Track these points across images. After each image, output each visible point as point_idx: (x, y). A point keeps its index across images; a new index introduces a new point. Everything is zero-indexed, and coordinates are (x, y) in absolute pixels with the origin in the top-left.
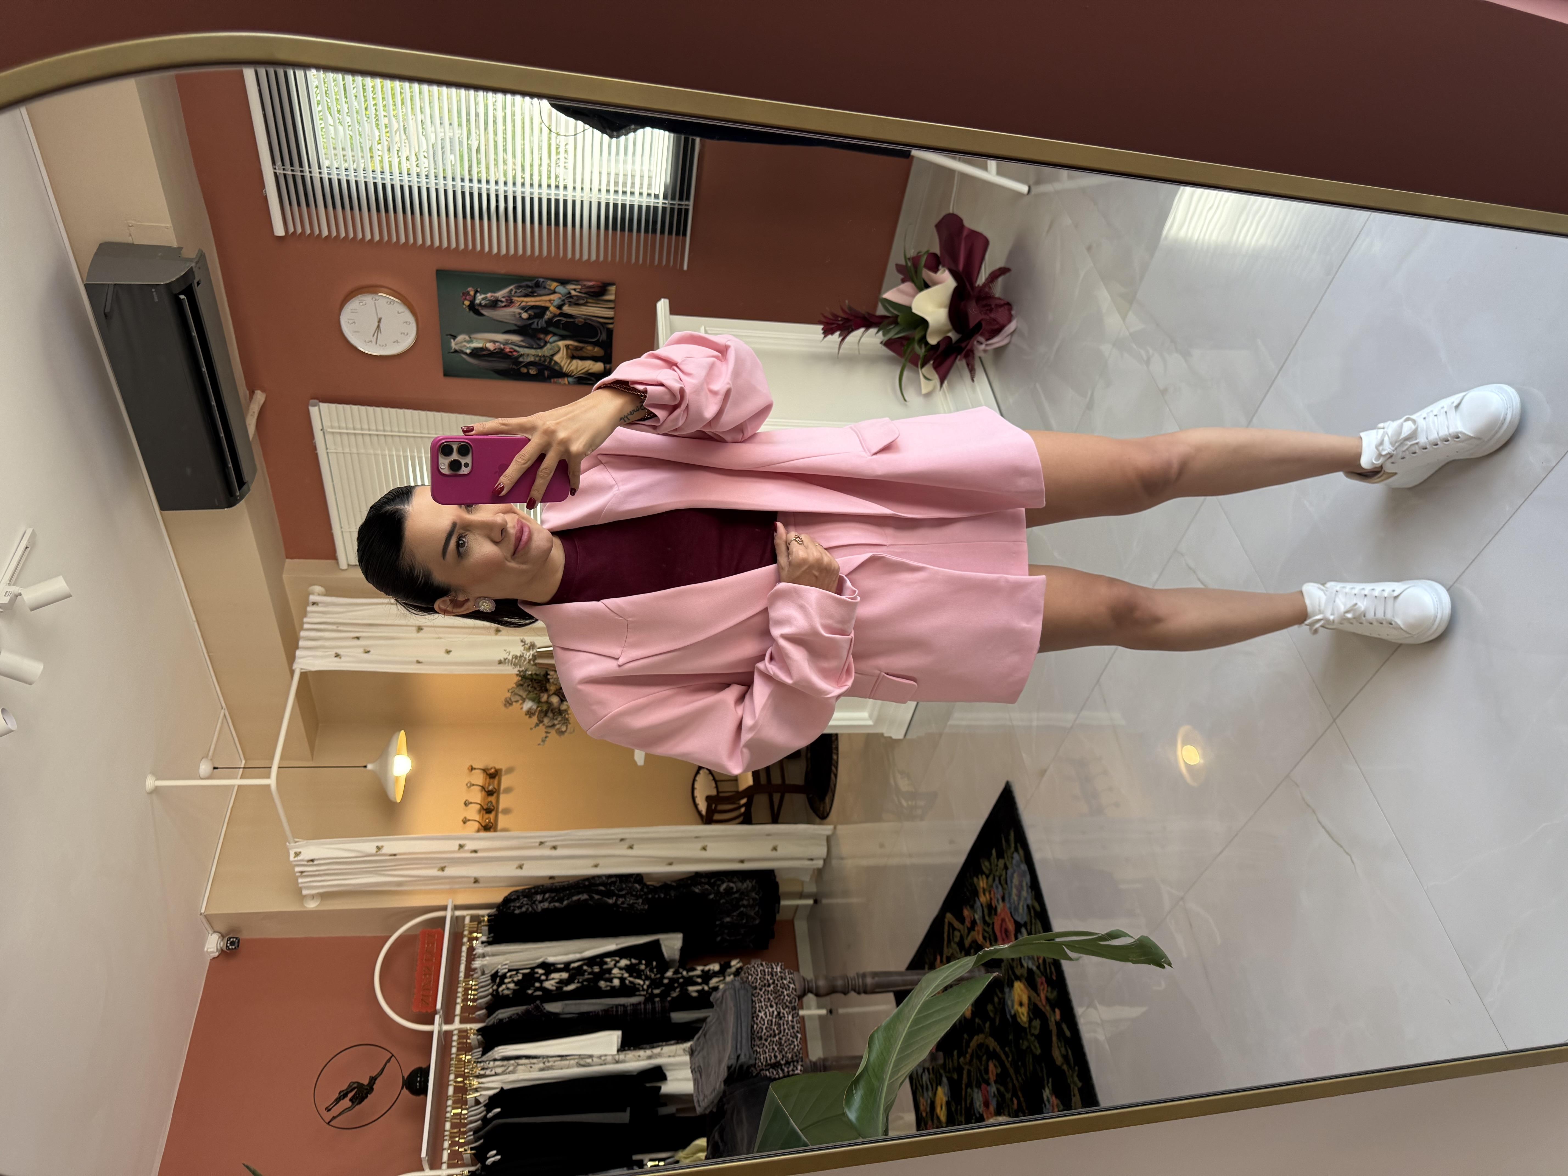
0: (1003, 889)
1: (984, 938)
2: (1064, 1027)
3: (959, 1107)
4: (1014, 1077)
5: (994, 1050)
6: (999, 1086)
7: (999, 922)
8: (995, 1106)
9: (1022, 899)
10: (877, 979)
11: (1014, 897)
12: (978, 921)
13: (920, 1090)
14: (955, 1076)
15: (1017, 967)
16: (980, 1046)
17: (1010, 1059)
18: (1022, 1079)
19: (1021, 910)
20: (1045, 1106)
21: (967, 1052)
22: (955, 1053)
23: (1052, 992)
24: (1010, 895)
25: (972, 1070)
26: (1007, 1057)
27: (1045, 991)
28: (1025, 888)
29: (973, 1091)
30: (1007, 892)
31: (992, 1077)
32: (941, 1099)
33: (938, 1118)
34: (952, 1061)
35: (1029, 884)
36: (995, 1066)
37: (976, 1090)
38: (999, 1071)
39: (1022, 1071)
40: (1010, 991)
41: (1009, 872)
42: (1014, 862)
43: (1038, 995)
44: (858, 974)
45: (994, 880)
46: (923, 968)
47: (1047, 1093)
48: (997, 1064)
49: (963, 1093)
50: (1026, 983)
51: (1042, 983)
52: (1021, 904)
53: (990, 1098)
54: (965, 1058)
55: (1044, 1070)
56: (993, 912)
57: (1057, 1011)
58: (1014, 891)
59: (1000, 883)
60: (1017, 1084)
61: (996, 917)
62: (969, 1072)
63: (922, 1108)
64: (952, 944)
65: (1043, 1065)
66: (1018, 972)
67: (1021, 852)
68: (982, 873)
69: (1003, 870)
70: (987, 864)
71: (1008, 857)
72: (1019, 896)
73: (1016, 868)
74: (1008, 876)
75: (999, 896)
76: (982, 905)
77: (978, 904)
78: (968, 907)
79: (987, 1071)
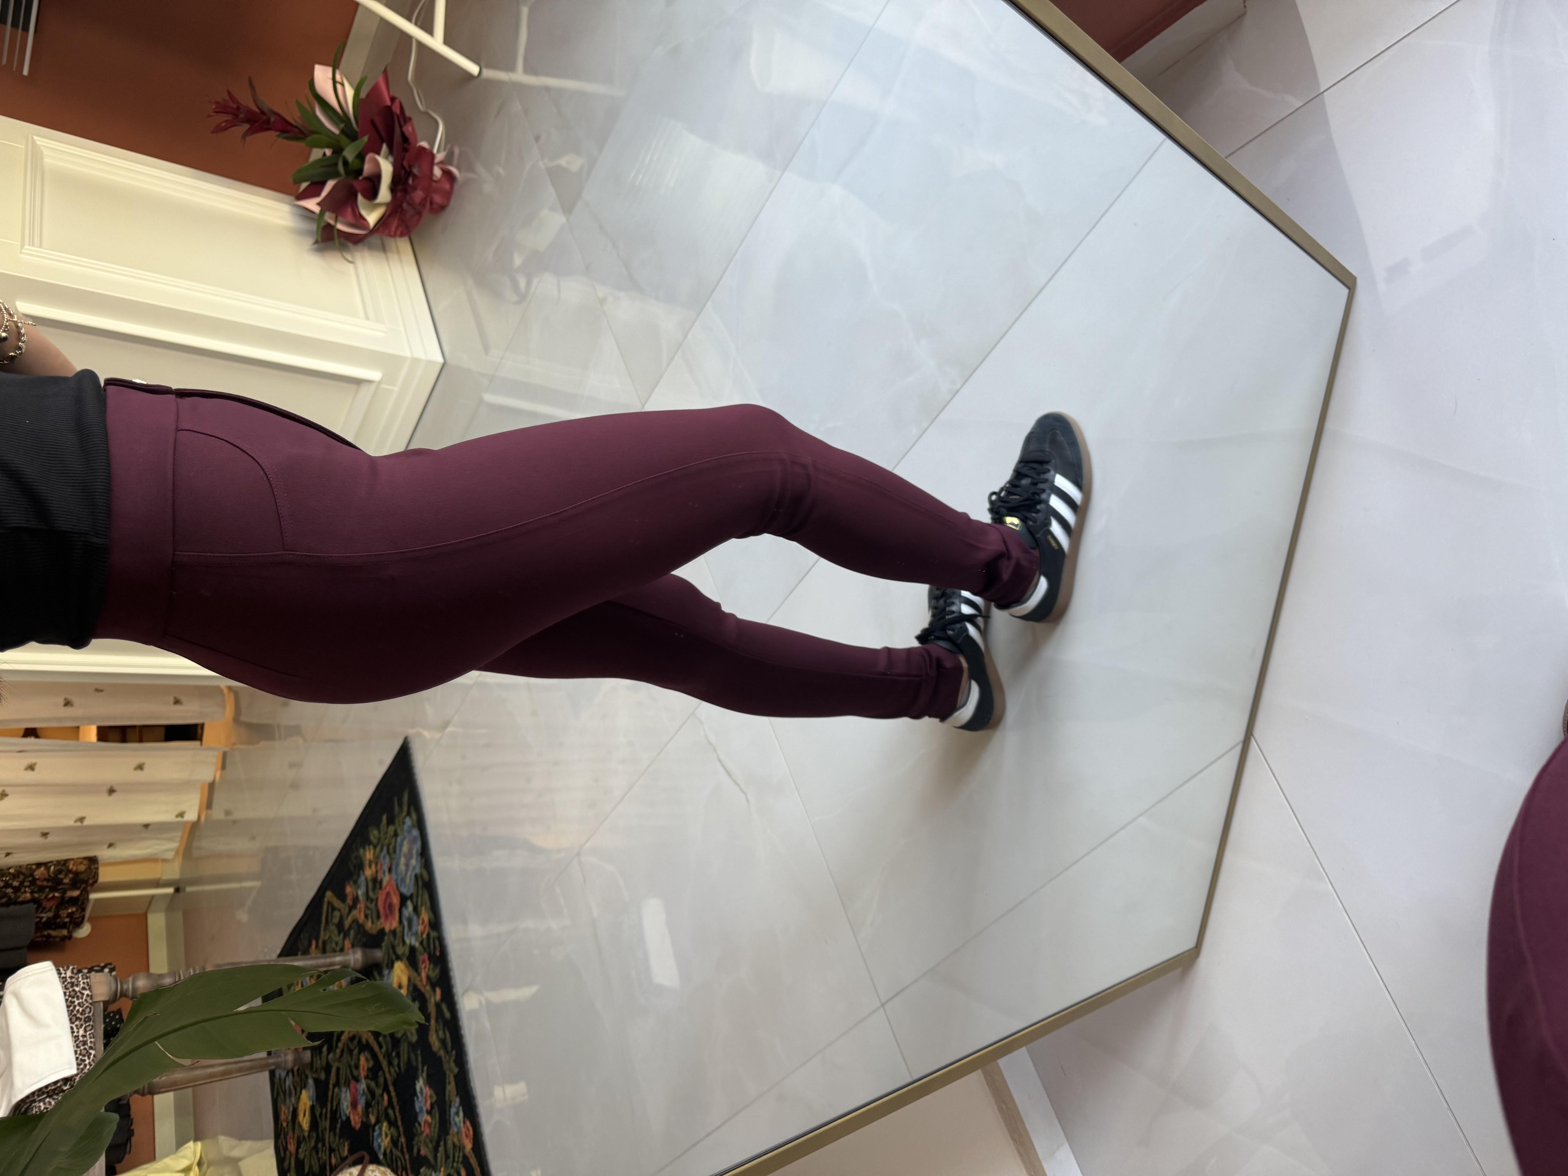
0: (391, 859)
1: (366, 916)
2: (444, 1007)
3: (324, 1111)
4: (386, 1069)
5: (367, 1042)
6: (369, 1082)
7: (384, 897)
8: (364, 1105)
9: (411, 868)
11: (402, 867)
12: (361, 898)
13: (282, 1095)
14: (323, 1076)
15: (399, 945)
16: (352, 1039)
17: (384, 1050)
18: (395, 1071)
19: (408, 881)
20: (418, 1098)
21: (337, 1046)
23: (434, 970)
24: (398, 864)
25: (341, 1066)
26: (381, 1047)
27: (426, 970)
28: (414, 856)
29: (341, 1091)
30: (394, 862)
31: (363, 1073)
32: (305, 1104)
33: (300, 1126)
34: (320, 1058)
35: (419, 851)
36: (367, 1059)
37: (344, 1089)
38: (371, 1063)
39: (396, 1062)
40: (389, 974)
41: (399, 839)
42: (406, 827)
43: (419, 974)
45: (381, 850)
46: (296, 954)
47: (420, 1084)
48: (369, 1057)
49: (330, 1094)
50: (407, 963)
51: (424, 961)
52: (409, 873)
53: (359, 1097)
54: (335, 1053)
55: (420, 1058)
56: (378, 886)
57: (438, 991)
58: (403, 860)
59: (388, 852)
60: (389, 1078)
61: (380, 891)
62: (338, 1069)
63: (283, 1117)
64: (331, 925)
65: (419, 1052)
66: (400, 950)
67: (414, 816)
68: (370, 843)
69: (392, 838)
70: (376, 832)
71: (399, 822)
72: (407, 865)
73: (406, 834)
74: (398, 843)
75: (386, 867)
76: (366, 879)
77: (362, 879)
78: (351, 883)
79: (357, 1067)
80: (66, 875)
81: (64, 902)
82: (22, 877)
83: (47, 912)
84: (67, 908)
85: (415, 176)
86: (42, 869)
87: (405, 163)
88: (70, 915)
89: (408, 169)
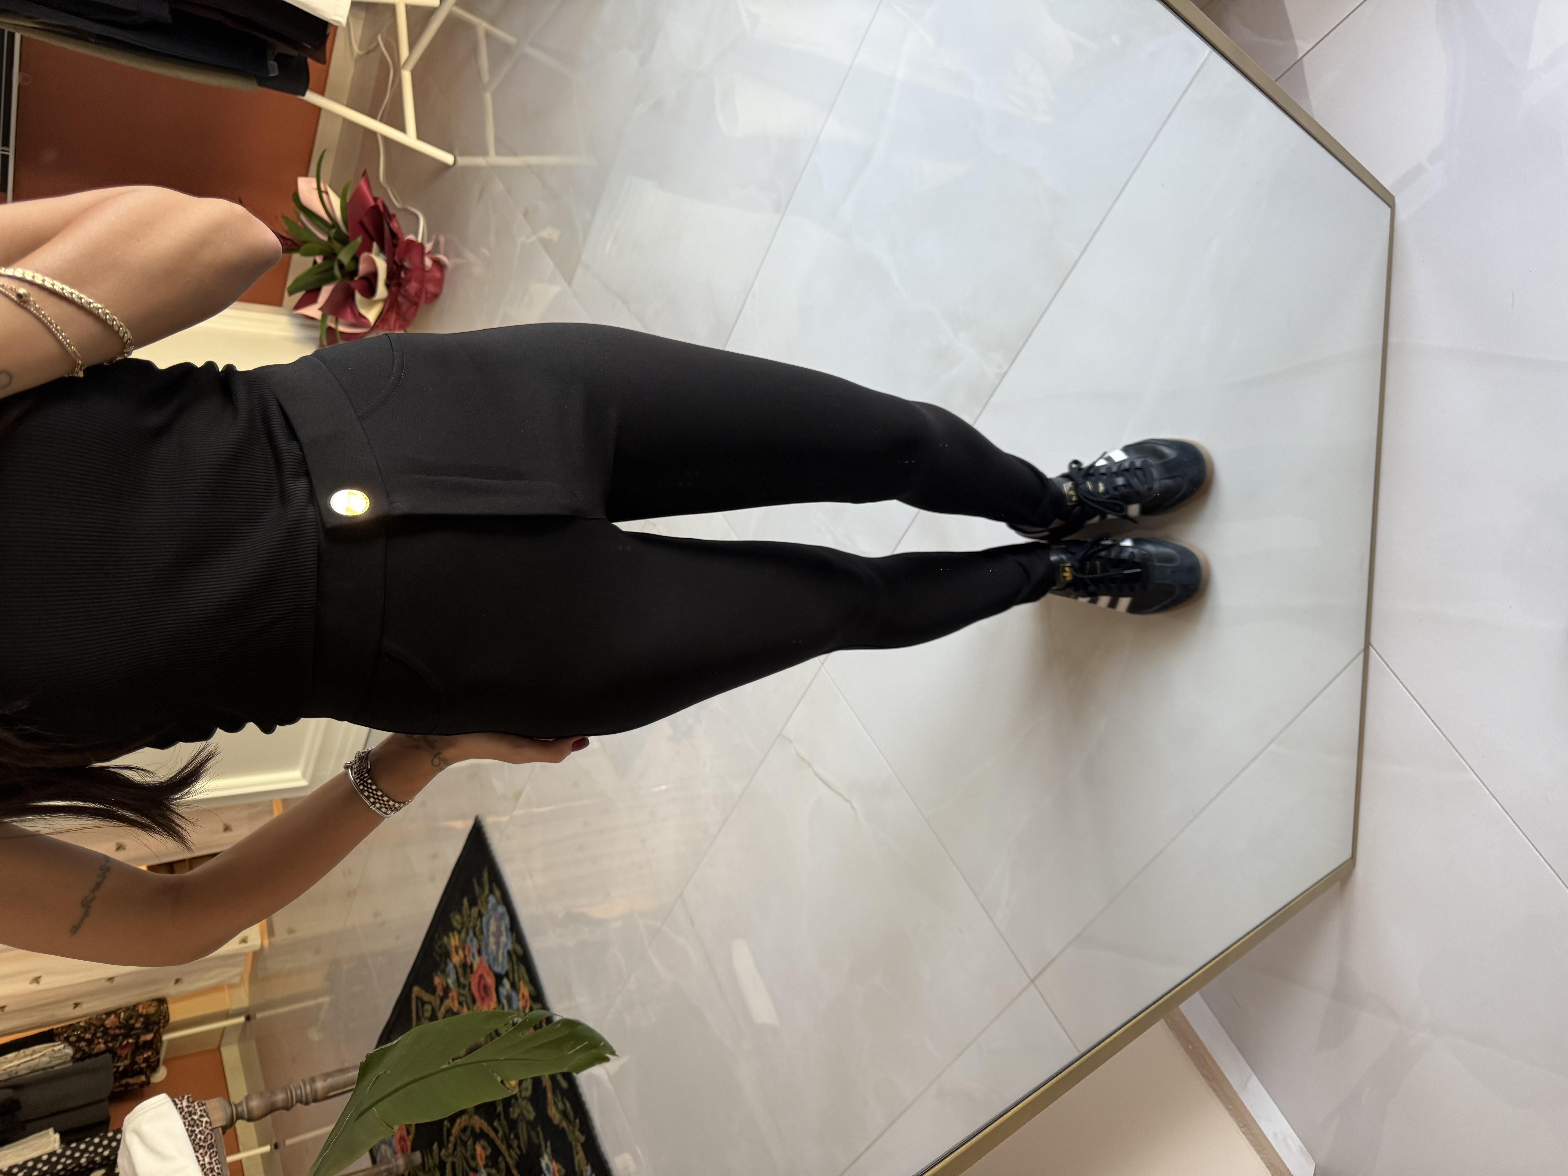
0: (479, 941)
1: (460, 1003)
4: (506, 1153)
5: (481, 1130)
6: (489, 1170)
7: (477, 980)
9: (502, 946)
10: (330, 1081)
11: (492, 947)
12: (452, 986)
16: (464, 1130)
17: (500, 1134)
18: (517, 1154)
19: (500, 959)
21: (448, 1141)
22: (435, 1146)
24: (487, 945)
25: (456, 1160)
26: (497, 1132)
28: (504, 933)
30: (483, 944)
31: (481, 1163)
34: (432, 1157)
35: (509, 926)
36: (484, 1148)
38: (489, 1151)
39: (515, 1144)
41: (484, 920)
42: (490, 906)
44: (304, 1081)
45: (467, 934)
47: (545, 1161)
48: (486, 1144)
52: (501, 951)
54: (447, 1148)
55: (541, 1135)
56: (469, 970)
58: (492, 940)
59: (475, 934)
60: (511, 1163)
61: (472, 976)
62: (453, 1164)
64: (422, 1020)
65: (539, 1129)
67: (498, 893)
68: (453, 929)
69: (477, 920)
70: (458, 917)
71: (482, 902)
72: (497, 944)
73: (492, 912)
74: (484, 924)
75: (474, 950)
76: (455, 966)
77: (450, 966)
78: (439, 973)
79: (474, 1157)
80: (136, 1021)
81: (139, 1048)
82: (93, 1028)
83: (122, 1061)
84: (142, 1054)
85: (407, 270)
86: (113, 1016)
87: (396, 258)
88: (146, 1060)
89: (399, 263)
